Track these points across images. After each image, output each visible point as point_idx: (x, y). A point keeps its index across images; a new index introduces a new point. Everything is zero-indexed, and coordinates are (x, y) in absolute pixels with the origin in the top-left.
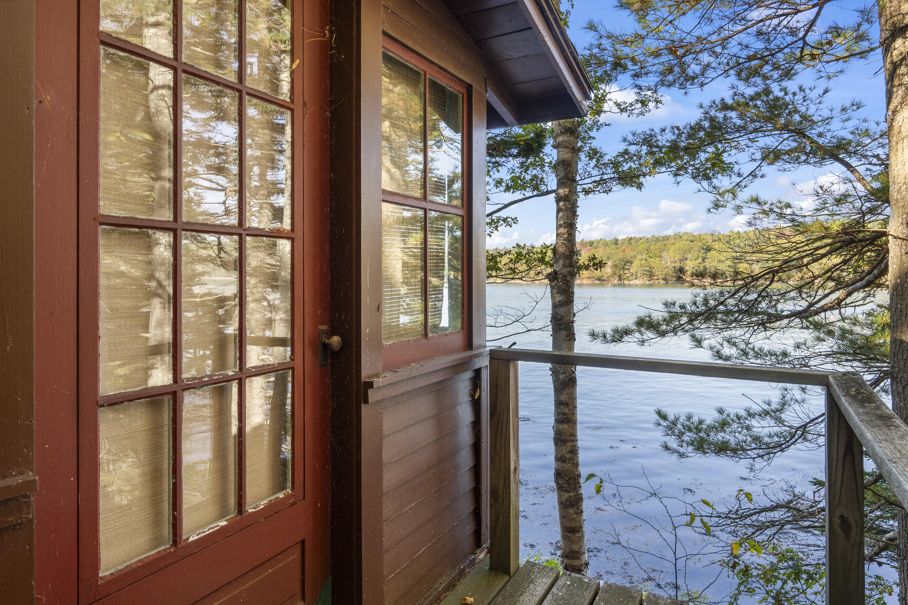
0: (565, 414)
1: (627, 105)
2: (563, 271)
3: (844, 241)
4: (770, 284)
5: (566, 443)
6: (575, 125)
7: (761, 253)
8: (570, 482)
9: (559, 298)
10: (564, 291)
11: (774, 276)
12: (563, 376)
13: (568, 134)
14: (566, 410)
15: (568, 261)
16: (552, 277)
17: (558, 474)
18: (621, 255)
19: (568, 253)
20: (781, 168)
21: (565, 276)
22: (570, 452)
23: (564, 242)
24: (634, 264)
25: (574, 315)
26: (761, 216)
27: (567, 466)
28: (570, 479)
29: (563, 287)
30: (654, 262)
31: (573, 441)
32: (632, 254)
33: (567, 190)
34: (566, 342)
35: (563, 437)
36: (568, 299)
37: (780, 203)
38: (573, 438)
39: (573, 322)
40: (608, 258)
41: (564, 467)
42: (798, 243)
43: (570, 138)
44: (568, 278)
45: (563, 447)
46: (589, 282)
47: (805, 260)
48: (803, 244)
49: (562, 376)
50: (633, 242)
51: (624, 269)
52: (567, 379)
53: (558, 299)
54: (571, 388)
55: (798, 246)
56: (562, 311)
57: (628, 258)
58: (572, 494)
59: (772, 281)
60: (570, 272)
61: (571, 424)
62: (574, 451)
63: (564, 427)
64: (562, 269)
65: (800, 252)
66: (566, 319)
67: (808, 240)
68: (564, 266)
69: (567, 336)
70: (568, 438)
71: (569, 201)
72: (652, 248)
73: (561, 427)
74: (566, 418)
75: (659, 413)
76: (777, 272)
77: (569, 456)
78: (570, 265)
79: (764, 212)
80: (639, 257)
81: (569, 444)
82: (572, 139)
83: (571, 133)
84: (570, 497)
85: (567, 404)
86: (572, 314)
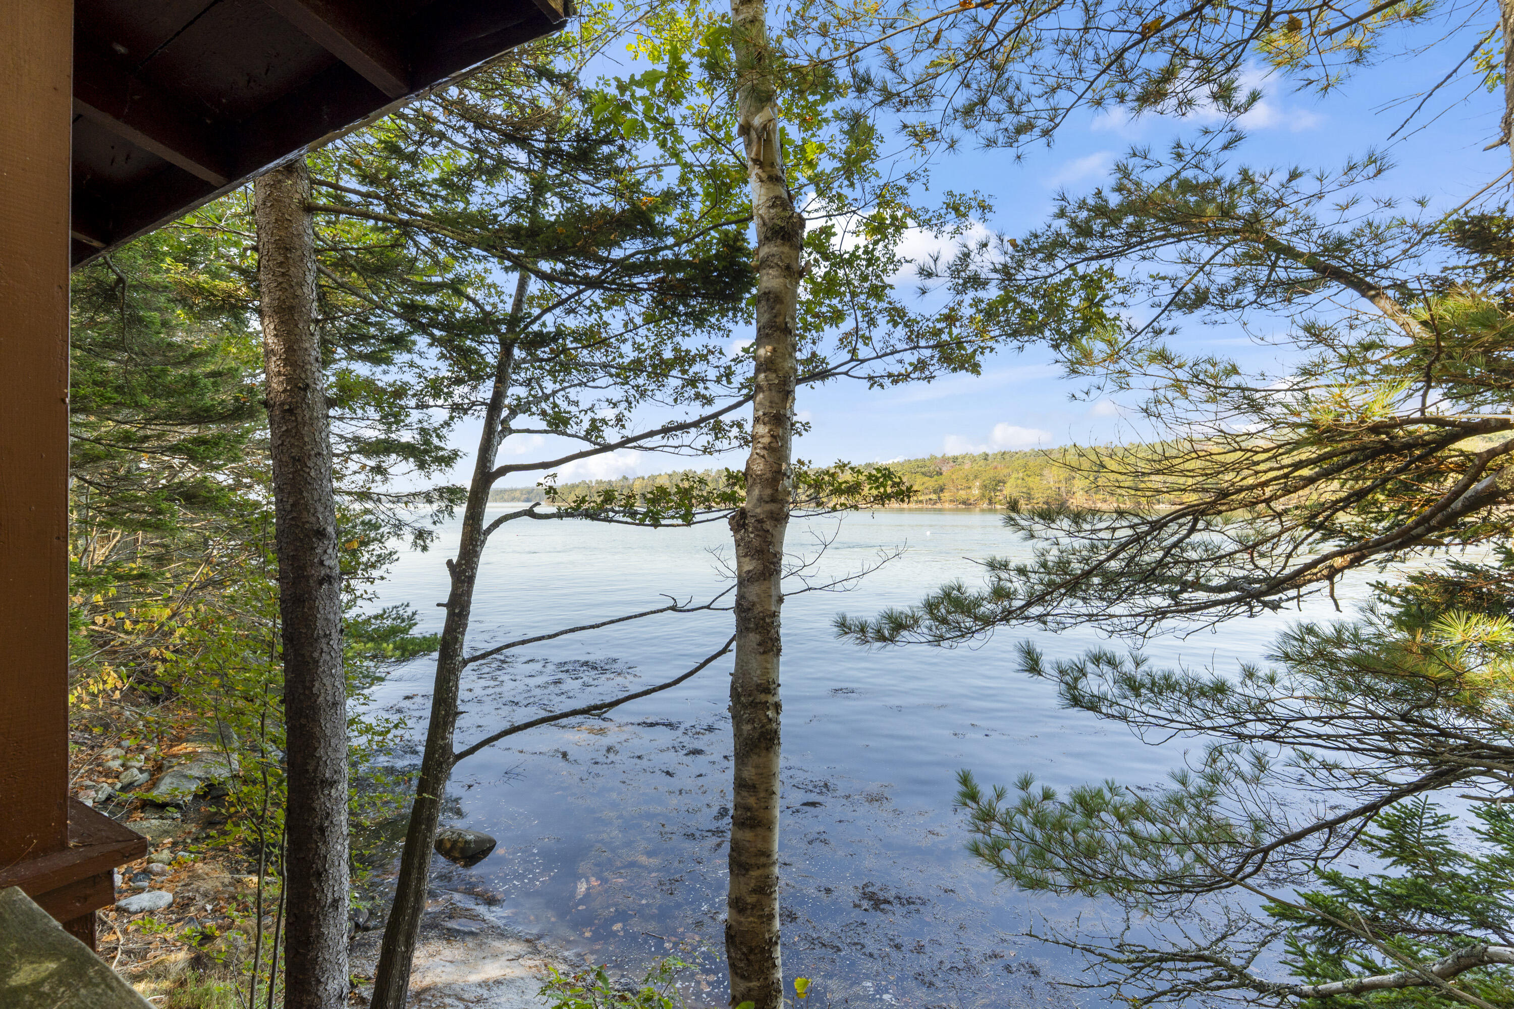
0: (748, 809)
1: (930, 214)
2: (758, 510)
3: (1363, 448)
4: (1188, 535)
5: (747, 870)
6: (793, 224)
7: (1171, 473)
8: (752, 957)
9: (749, 565)
10: (757, 551)
11: (1196, 521)
12: (749, 727)
13: (779, 241)
14: (752, 801)
15: (768, 491)
16: (739, 522)
17: (732, 937)
18: (991, 473)
19: (769, 475)
20: (1207, 319)
21: (760, 521)
22: (754, 891)
23: (762, 452)
24: (1008, 485)
25: (780, 600)
26: (1170, 394)
27: (749, 920)
28: (751, 950)
29: (756, 543)
30: (1033, 482)
31: (764, 866)
32: (1005, 471)
33: (769, 348)
34: (759, 657)
35: (743, 858)
36: (765, 567)
37: (1214, 365)
38: (763, 860)
39: (775, 615)
40: (976, 477)
41: (740, 923)
42: (1257, 453)
43: (781, 249)
44: (768, 525)
45: (741, 879)
46: (951, 506)
47: (1268, 491)
48: (1266, 455)
49: (746, 728)
50: (1007, 457)
51: (995, 490)
52: (756, 735)
53: (746, 568)
54: (764, 753)
55: (1256, 458)
56: (754, 591)
57: (1001, 477)
58: (754, 984)
59: (1192, 530)
60: (772, 512)
61: (760, 831)
62: (764, 889)
63: (747, 835)
64: (755, 506)
65: (1257, 473)
66: (758, 608)
67: (1279, 447)
68: (760, 500)
69: (759, 644)
70: (753, 861)
71: (775, 371)
72: (1031, 464)
73: (740, 835)
74: (750, 818)
75: (965, 780)
76: (1203, 513)
77: (751, 899)
78: (773, 499)
79: (1178, 385)
80: (1014, 475)
81: (754, 873)
82: (786, 249)
83: (783, 238)
84: (750, 990)
85: (754, 786)
86: (774, 599)
